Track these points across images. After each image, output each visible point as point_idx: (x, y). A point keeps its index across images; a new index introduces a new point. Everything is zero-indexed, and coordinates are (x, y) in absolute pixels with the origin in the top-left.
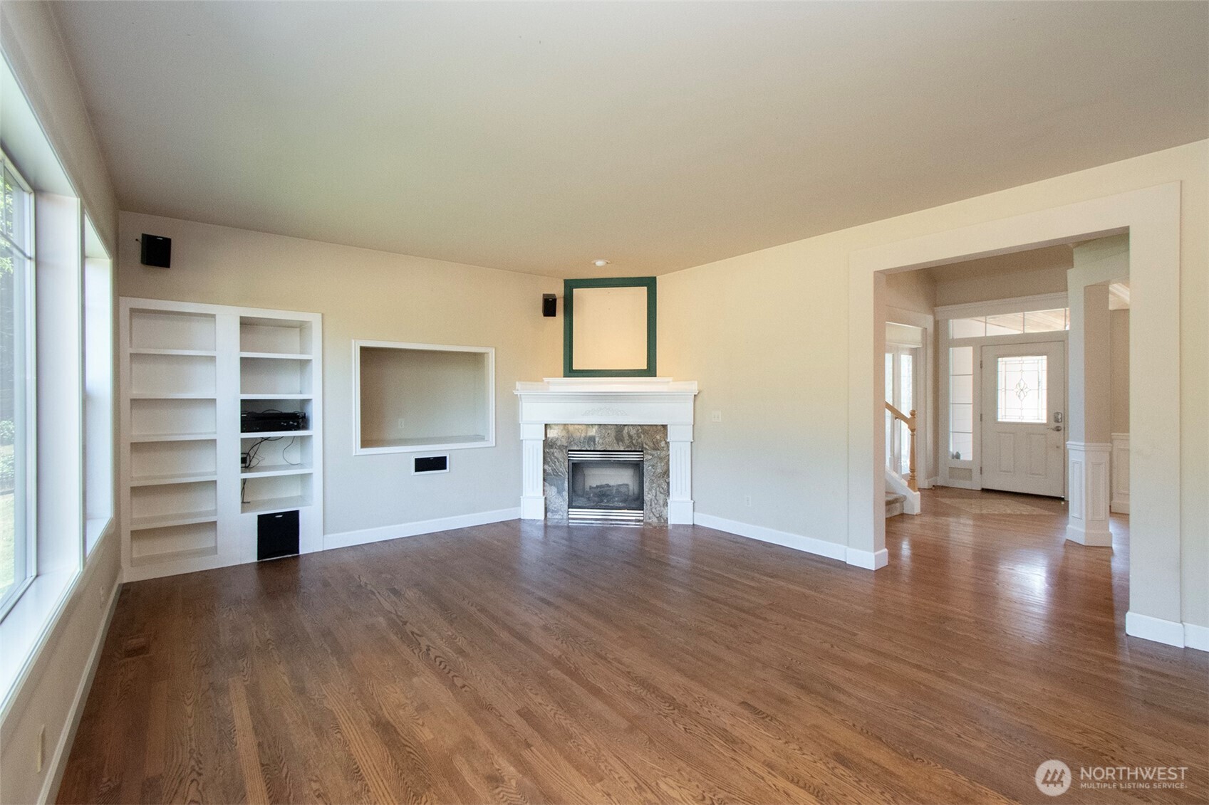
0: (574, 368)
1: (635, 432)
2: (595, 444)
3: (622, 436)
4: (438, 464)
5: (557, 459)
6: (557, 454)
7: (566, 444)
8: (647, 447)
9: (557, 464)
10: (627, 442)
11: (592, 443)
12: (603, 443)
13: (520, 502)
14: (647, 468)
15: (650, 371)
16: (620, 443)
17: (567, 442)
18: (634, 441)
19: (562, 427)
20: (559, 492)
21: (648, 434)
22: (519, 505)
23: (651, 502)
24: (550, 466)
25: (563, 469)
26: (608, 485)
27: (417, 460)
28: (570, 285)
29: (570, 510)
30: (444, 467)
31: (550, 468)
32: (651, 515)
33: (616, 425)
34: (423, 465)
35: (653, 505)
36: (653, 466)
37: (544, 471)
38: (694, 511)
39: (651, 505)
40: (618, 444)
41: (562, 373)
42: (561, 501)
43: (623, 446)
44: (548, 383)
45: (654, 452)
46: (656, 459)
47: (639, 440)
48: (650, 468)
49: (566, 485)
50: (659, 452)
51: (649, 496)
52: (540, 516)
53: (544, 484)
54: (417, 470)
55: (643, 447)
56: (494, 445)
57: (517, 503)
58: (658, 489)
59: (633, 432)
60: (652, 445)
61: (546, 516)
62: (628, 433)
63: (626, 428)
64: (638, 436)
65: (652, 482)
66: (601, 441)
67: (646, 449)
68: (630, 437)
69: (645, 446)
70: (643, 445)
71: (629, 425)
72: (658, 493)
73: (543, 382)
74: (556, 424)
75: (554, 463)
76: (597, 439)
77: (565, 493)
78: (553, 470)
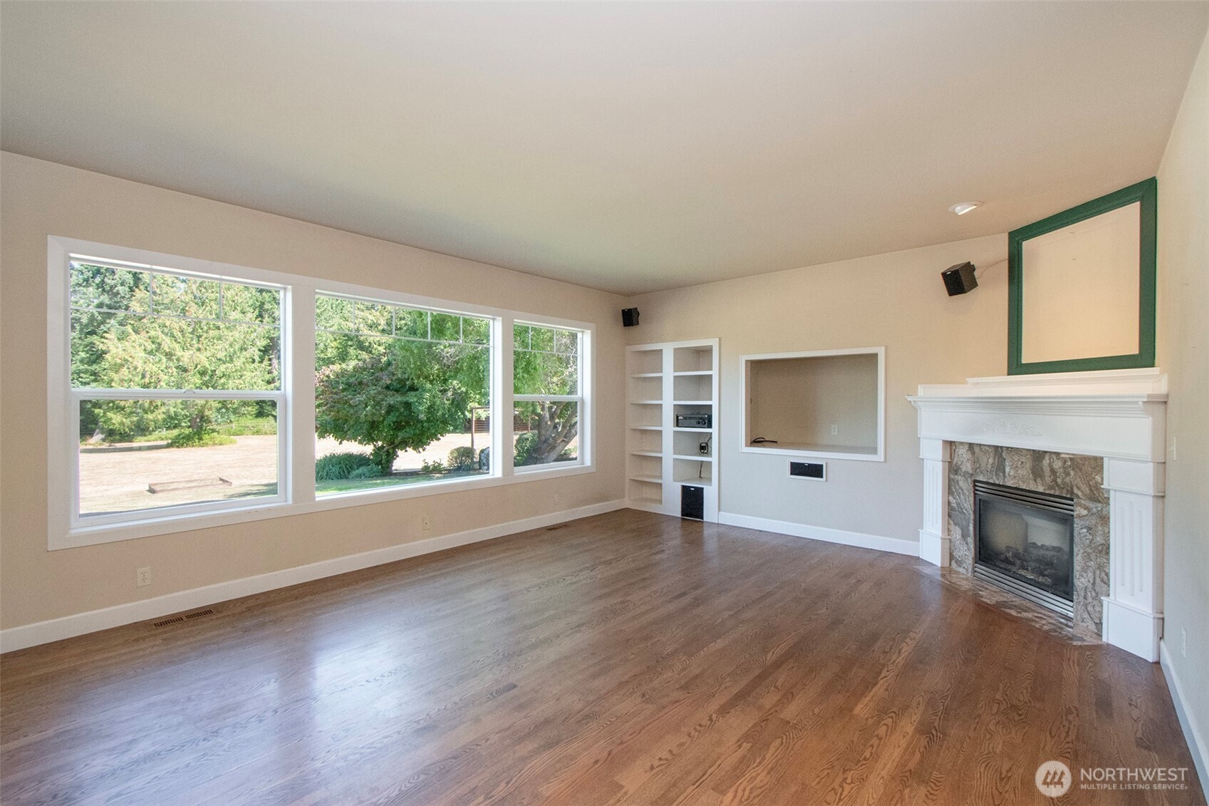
0: (1024, 361)
1: (1060, 464)
2: (1004, 476)
3: (1042, 469)
4: (815, 471)
5: (962, 490)
6: (963, 483)
7: (971, 472)
8: (1080, 494)
9: (962, 497)
10: (1048, 480)
11: (1001, 474)
12: (1015, 477)
14: (1081, 527)
15: (1143, 357)
16: (1039, 480)
17: (972, 468)
18: (1059, 480)
19: (969, 448)
20: (964, 536)
21: (1081, 470)
22: (917, 539)
23: (1086, 592)
24: (954, 498)
25: (969, 505)
27: (792, 464)
29: (976, 565)
30: (820, 475)
31: (954, 501)
32: (1086, 616)
33: (1033, 450)
34: (799, 469)
35: (1090, 600)
36: (1089, 529)
37: (948, 503)
38: (1159, 637)
39: (1085, 598)
40: (1035, 480)
41: (1005, 369)
42: (966, 551)
43: (1043, 485)
45: (1091, 505)
46: (1094, 517)
47: (1067, 480)
48: (1085, 530)
49: (972, 528)
50: (1099, 505)
51: (1082, 580)
52: (938, 561)
53: (947, 521)
54: (792, 474)
55: (1072, 493)
56: (882, 460)
57: (916, 536)
58: (1098, 572)
59: (1057, 465)
60: (1087, 490)
61: (950, 564)
62: (1050, 465)
63: (1047, 457)
64: (1065, 472)
65: (1088, 557)
66: (1012, 473)
67: (1078, 497)
68: (1053, 471)
69: (1076, 491)
70: (1072, 488)
71: (1051, 453)
72: (1098, 580)
73: (966, 383)
74: (962, 443)
75: (959, 495)
76: (1007, 469)
77: (971, 540)
78: (958, 504)
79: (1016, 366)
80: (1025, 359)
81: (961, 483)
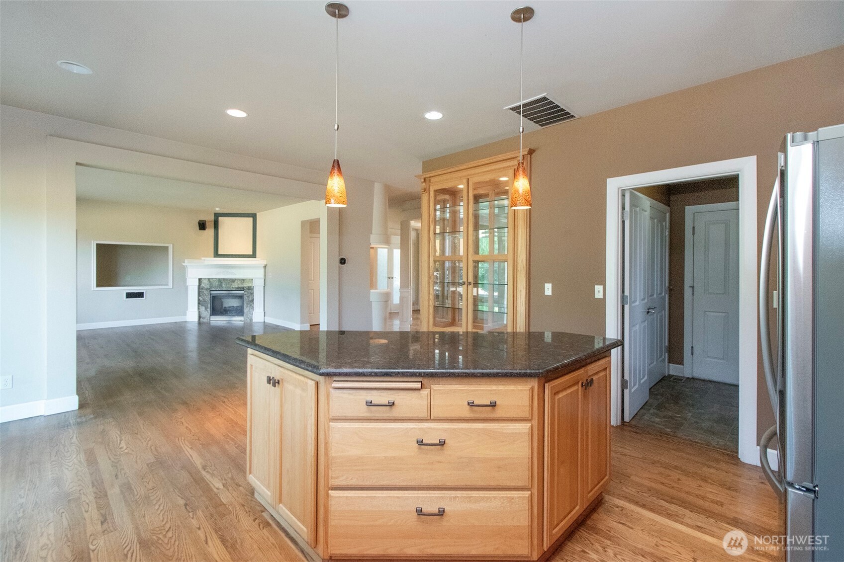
0: (219, 253)
1: (240, 282)
4: (140, 295)
5: (205, 294)
6: (205, 292)
11: (221, 287)
13: (186, 314)
14: (245, 298)
15: (254, 255)
17: (210, 287)
19: (207, 280)
20: (206, 309)
22: (186, 315)
24: (201, 297)
25: (208, 299)
26: (233, 307)
27: (127, 293)
28: (217, 216)
29: (211, 317)
30: (143, 297)
32: (247, 318)
33: (231, 279)
34: (130, 295)
35: (247, 314)
36: (248, 297)
37: (199, 300)
38: (265, 316)
41: (213, 256)
42: (206, 313)
44: (204, 260)
45: (248, 291)
46: (249, 294)
47: (242, 286)
49: (209, 305)
50: (251, 291)
51: (246, 310)
52: (196, 319)
53: (199, 306)
54: (127, 298)
56: (172, 287)
57: (185, 314)
58: (250, 307)
60: (248, 288)
61: (199, 320)
62: (237, 282)
63: (236, 280)
65: (248, 304)
66: (225, 286)
67: (245, 289)
68: (238, 284)
70: (243, 288)
72: (250, 309)
73: (201, 259)
74: (205, 279)
75: (204, 296)
76: (223, 285)
77: (209, 310)
78: (203, 299)
79: (217, 254)
80: (220, 253)
81: (204, 292)
